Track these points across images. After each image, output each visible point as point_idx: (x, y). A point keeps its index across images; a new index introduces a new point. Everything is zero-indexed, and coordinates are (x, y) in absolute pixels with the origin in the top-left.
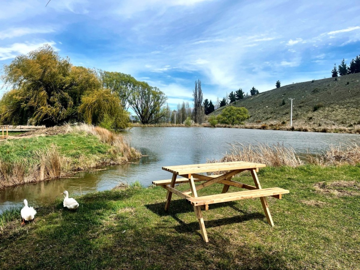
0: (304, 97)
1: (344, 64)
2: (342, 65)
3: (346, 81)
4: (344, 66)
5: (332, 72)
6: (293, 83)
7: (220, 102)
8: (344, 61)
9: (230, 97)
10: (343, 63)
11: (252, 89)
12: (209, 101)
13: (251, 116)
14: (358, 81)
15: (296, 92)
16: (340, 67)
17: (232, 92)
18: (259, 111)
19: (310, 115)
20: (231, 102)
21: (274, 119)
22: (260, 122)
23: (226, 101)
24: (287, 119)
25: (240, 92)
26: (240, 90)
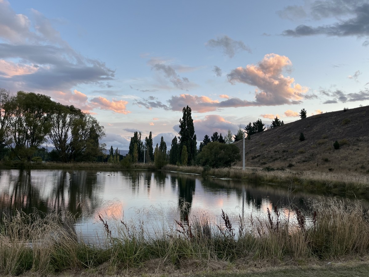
6: (322, 112)
11: (274, 121)
12: (219, 135)
13: (258, 156)
19: (328, 155)
22: (265, 164)
24: (298, 161)
25: (259, 124)
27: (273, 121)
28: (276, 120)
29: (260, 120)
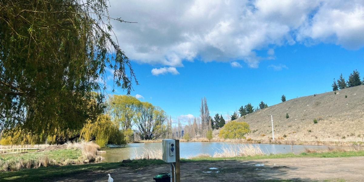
0: (306, 111)
1: (343, 79)
2: (341, 80)
3: (345, 94)
4: (343, 80)
5: (332, 86)
7: (231, 117)
8: (342, 75)
9: (240, 111)
10: (341, 77)
12: (220, 116)
13: (257, 130)
14: (355, 94)
15: (300, 105)
16: (339, 81)
17: (242, 107)
18: (264, 125)
19: (310, 128)
20: (241, 116)
21: (277, 133)
22: (264, 135)
23: (237, 115)
24: (289, 133)
25: (249, 107)
26: (249, 105)
27: (260, 104)
28: (262, 103)
29: (250, 104)
